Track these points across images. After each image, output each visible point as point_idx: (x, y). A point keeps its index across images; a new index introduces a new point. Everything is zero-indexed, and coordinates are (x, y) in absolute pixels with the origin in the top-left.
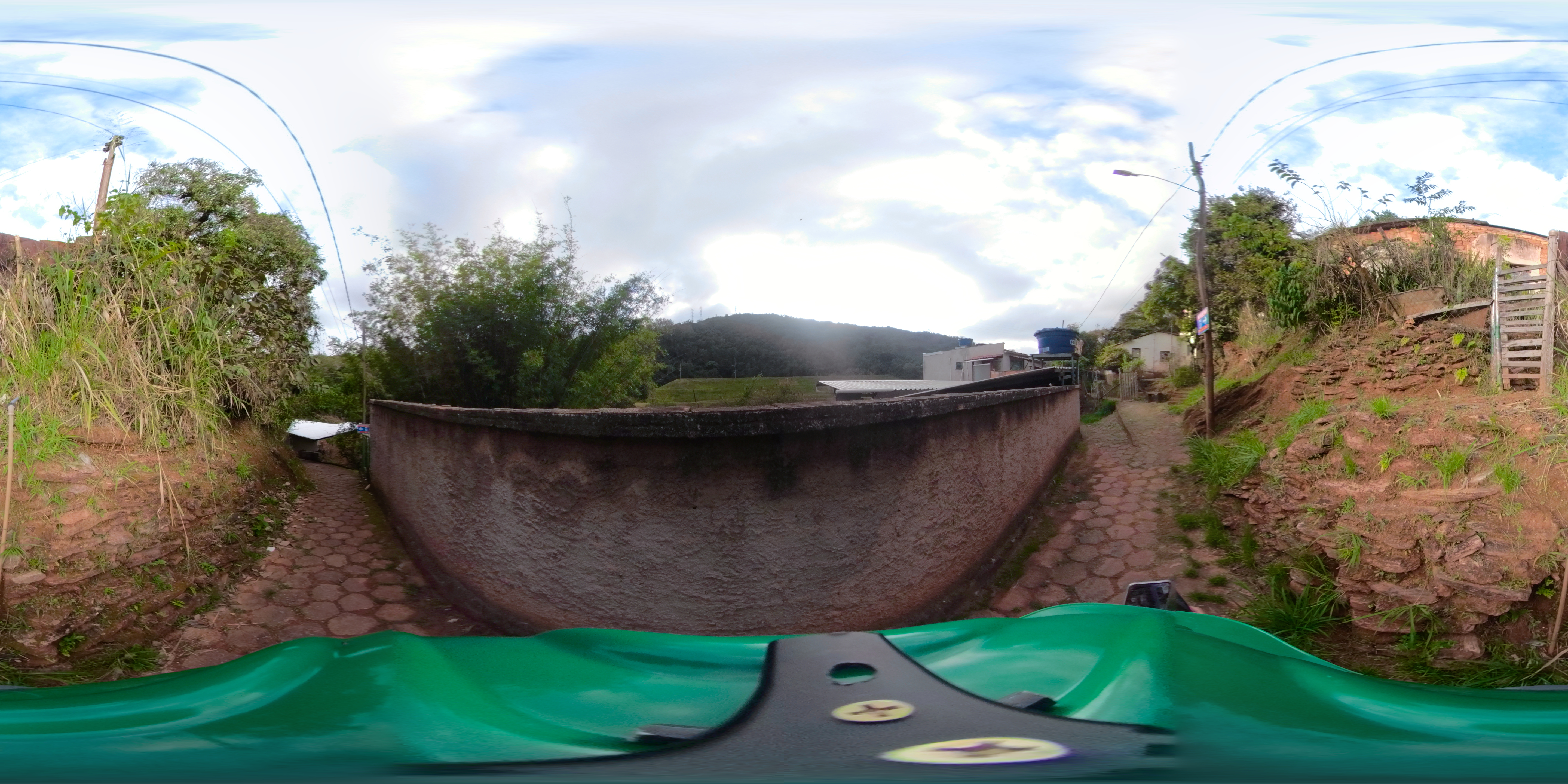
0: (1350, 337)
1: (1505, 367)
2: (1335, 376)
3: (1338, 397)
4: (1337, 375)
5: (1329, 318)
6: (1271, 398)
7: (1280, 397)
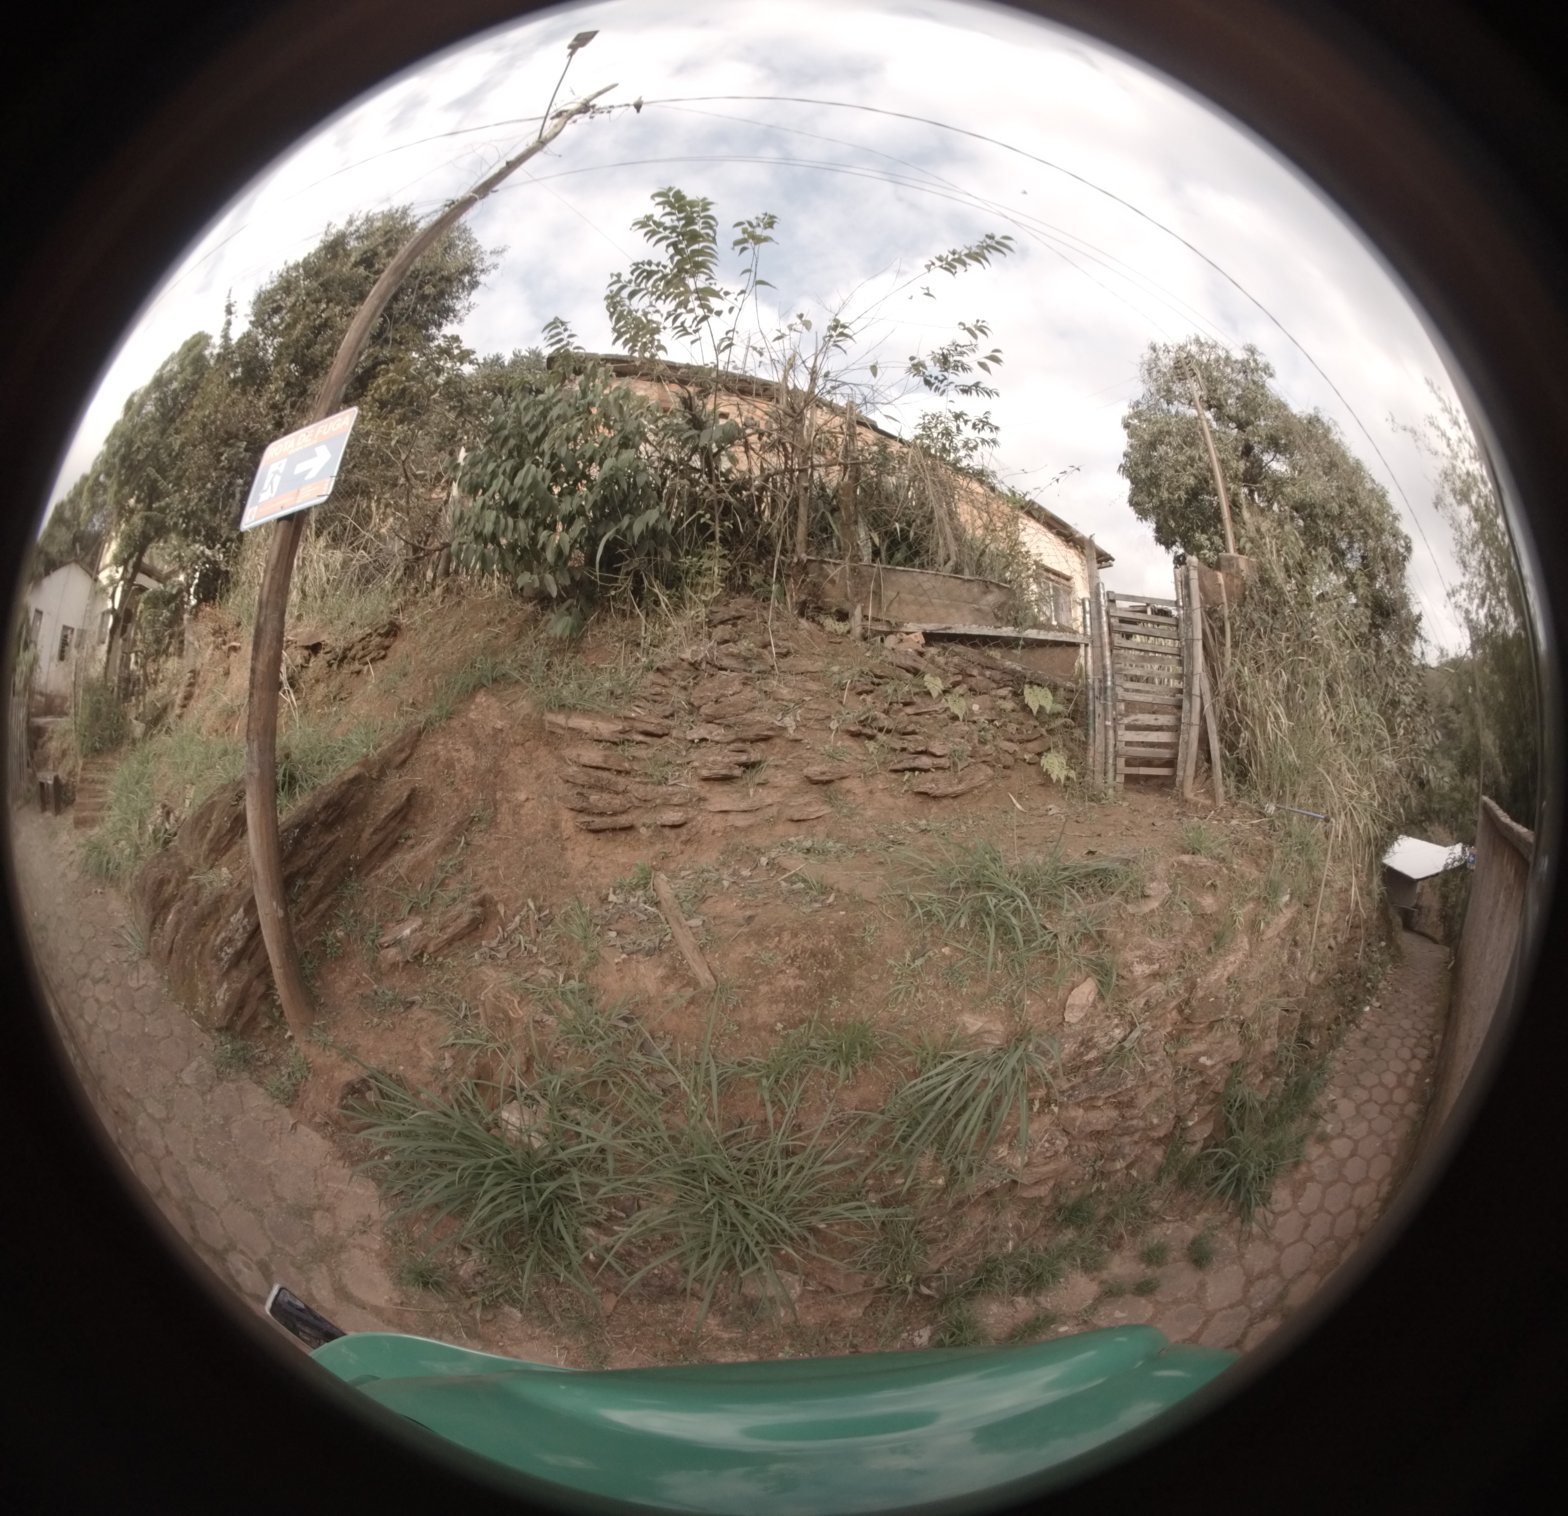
0: (748, 644)
1: (1120, 756)
2: (746, 757)
3: (764, 815)
4: (751, 754)
6: (467, 824)
7: (505, 818)
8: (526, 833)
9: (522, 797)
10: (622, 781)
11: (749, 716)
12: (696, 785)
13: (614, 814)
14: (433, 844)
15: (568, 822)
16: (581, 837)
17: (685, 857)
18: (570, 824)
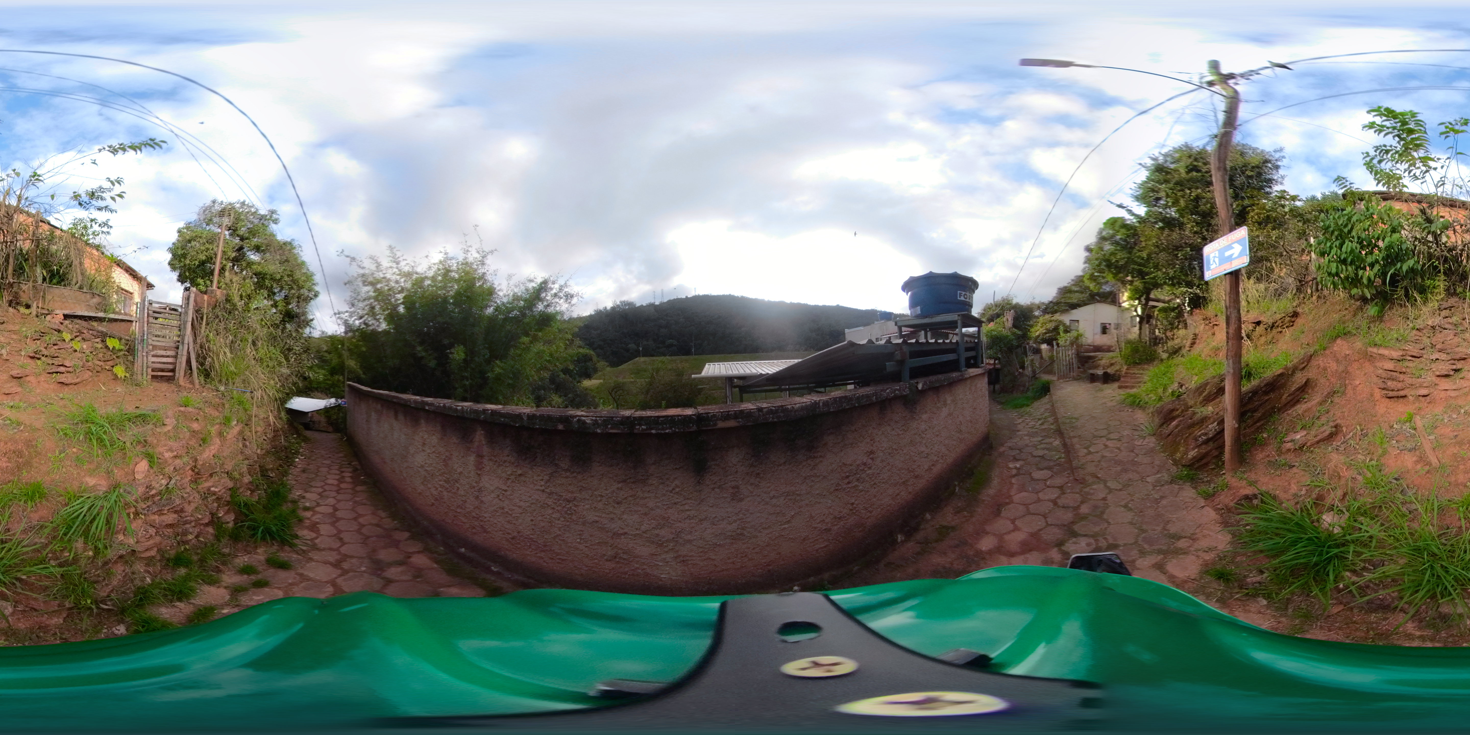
1: (149, 367)
3: (1462, 390)
6: (1332, 393)
7: (1350, 391)
8: (1358, 398)
9: (1358, 383)
10: (1402, 376)
11: (1457, 349)
12: (1434, 378)
13: (1398, 390)
14: (1316, 401)
15: (1378, 393)
16: (1383, 400)
17: (1428, 409)
18: (1379, 394)
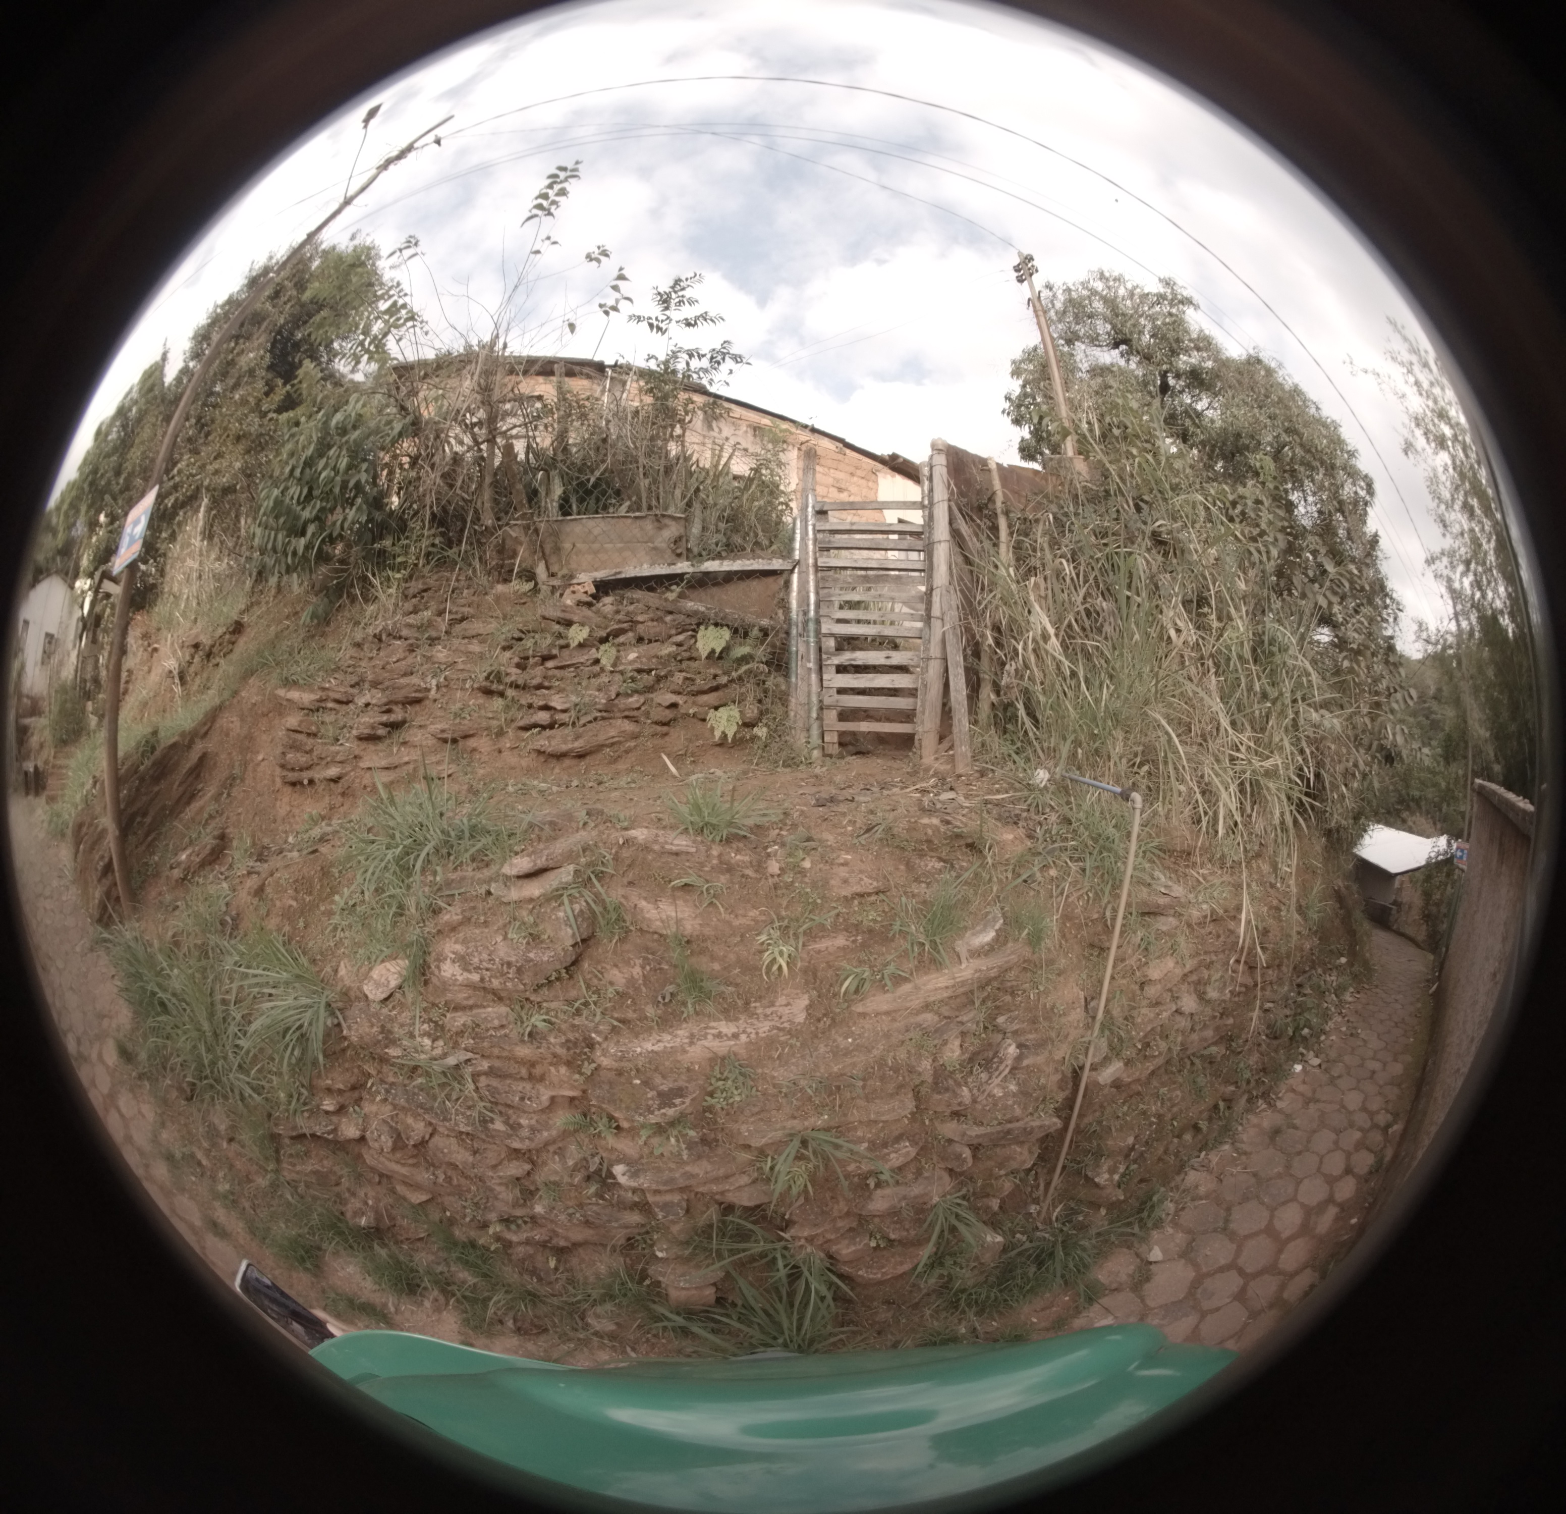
0: (427, 614)
1: (829, 707)
2: (393, 718)
3: (403, 772)
4: (398, 715)
5: (382, 560)
6: (230, 780)
7: (250, 775)
9: (260, 758)
10: (311, 742)
11: (403, 681)
12: (354, 745)
13: (303, 770)
16: (285, 790)
18: (280, 779)
